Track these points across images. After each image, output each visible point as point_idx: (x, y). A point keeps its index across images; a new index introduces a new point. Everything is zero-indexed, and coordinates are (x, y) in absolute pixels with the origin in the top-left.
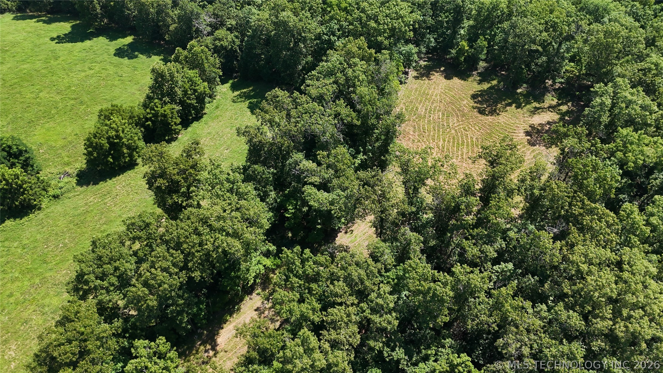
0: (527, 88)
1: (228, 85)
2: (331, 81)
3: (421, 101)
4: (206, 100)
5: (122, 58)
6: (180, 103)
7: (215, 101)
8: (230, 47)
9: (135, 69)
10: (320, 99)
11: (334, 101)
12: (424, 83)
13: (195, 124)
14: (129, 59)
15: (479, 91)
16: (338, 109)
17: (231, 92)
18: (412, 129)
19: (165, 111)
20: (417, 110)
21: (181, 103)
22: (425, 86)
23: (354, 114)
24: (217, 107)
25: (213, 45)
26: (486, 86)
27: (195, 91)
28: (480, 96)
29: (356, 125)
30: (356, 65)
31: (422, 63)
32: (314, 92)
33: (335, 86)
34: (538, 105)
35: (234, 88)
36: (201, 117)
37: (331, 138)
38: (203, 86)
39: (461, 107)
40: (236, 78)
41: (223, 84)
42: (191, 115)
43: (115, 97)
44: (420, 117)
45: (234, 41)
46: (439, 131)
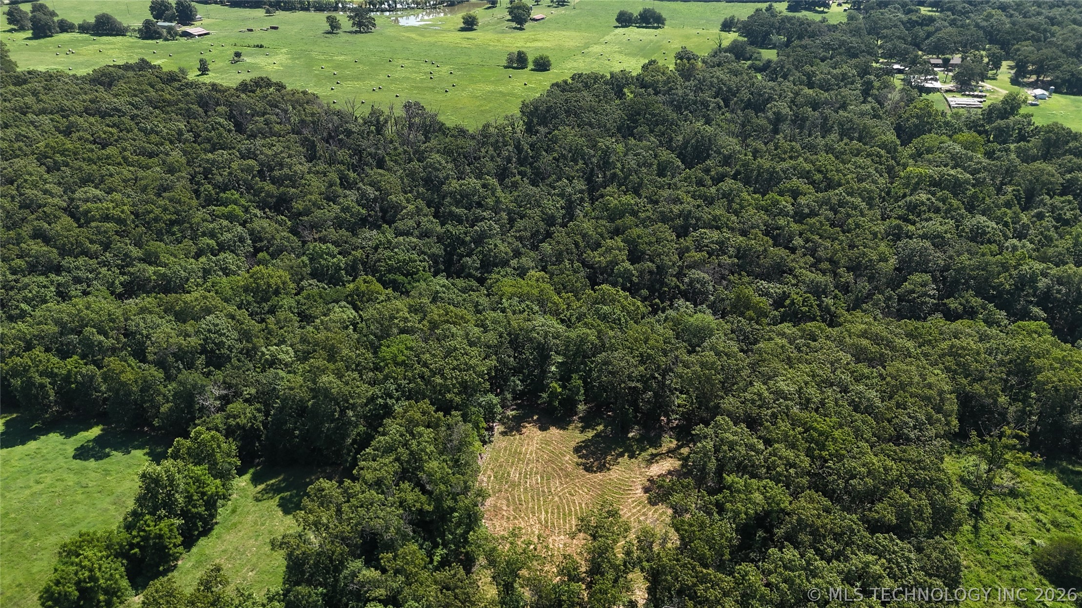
0: (640, 430)
1: (248, 476)
2: (391, 459)
3: (513, 463)
4: (218, 504)
5: (85, 460)
6: (181, 515)
7: (230, 502)
8: (250, 424)
9: (107, 473)
10: (378, 484)
11: (397, 485)
12: (515, 439)
13: (202, 541)
14: (96, 460)
15: (583, 442)
16: (403, 494)
17: (252, 487)
18: (505, 502)
19: (160, 530)
20: (509, 475)
21: (184, 514)
22: (516, 442)
23: (423, 498)
24: (234, 511)
25: (225, 424)
26: (590, 434)
27: (203, 494)
28: (584, 447)
29: (428, 512)
30: (421, 435)
31: (510, 413)
32: (369, 476)
33: (397, 464)
34: (654, 451)
35: (256, 480)
36: (211, 529)
37: (397, 534)
38: (213, 485)
39: (563, 464)
40: (258, 464)
41: (240, 476)
42: (197, 529)
43: (78, 518)
44: (514, 485)
45: (255, 417)
46: (539, 500)
